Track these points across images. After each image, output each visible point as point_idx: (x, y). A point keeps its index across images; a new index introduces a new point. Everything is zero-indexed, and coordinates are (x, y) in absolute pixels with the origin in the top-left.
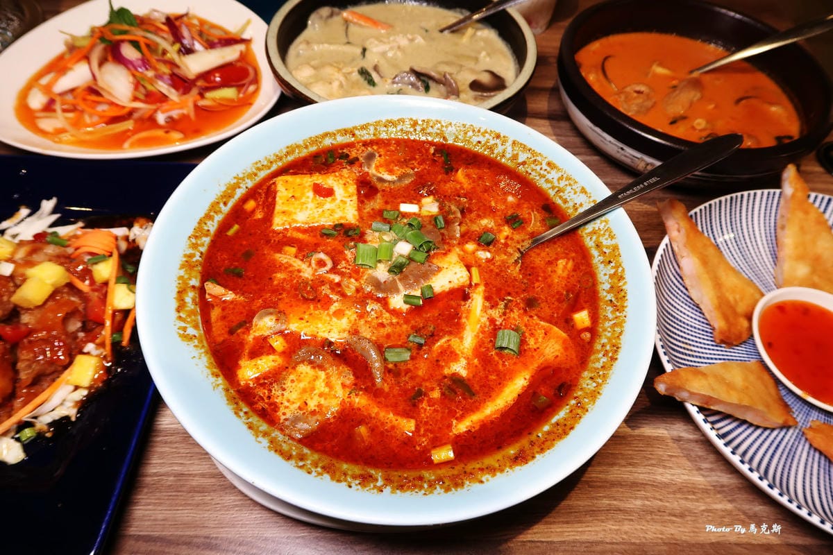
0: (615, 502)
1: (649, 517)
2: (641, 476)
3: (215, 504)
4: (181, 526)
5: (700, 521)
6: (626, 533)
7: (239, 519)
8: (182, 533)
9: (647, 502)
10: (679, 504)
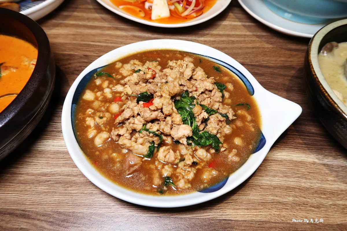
0: (276, 198)
1: (298, 208)
2: (292, 183)
3: (32, 191)
4: (9, 203)
5: (330, 211)
6: (284, 217)
7: (45, 200)
8: (8, 207)
9: (296, 199)
10: (315, 200)
